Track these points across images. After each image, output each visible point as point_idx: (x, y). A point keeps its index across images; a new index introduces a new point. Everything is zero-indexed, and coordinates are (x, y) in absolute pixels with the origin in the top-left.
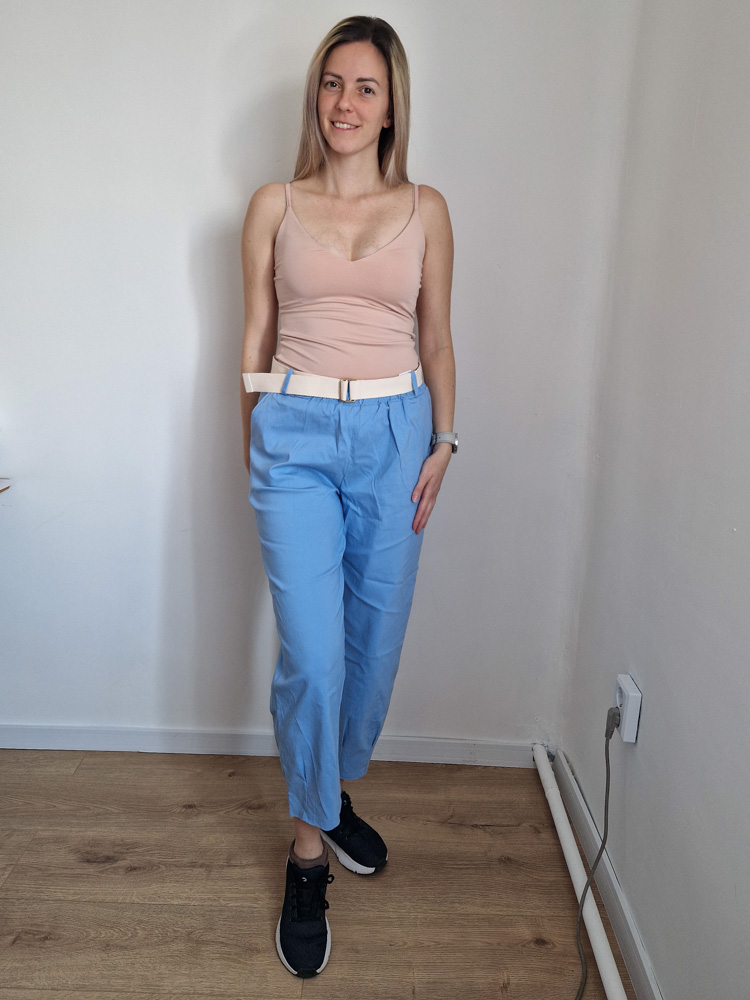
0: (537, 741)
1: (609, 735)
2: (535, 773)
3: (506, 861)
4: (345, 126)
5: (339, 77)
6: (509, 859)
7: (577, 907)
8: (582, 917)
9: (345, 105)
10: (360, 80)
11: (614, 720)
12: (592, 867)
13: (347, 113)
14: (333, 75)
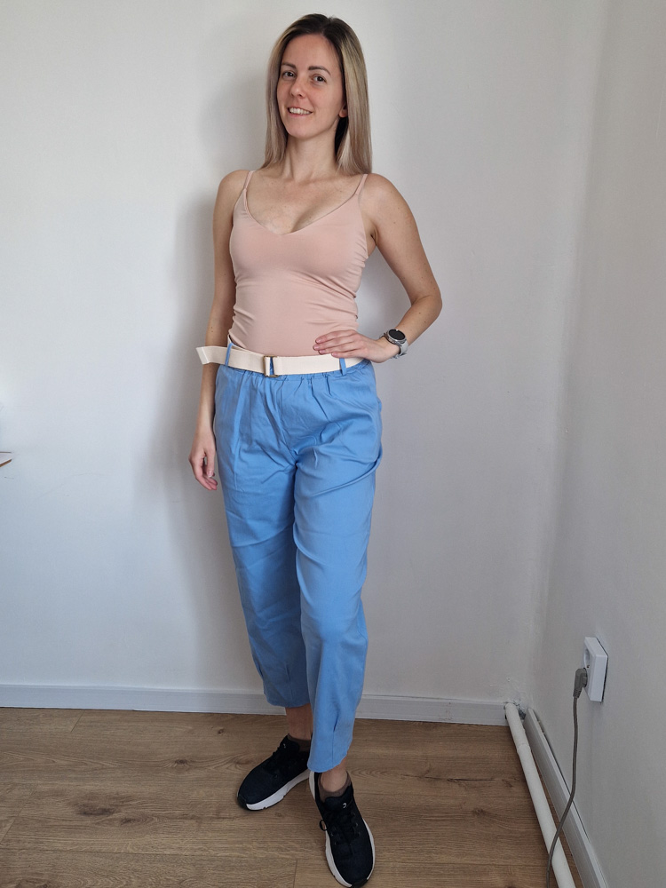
0: (509, 700)
1: (577, 694)
2: (507, 730)
3: (480, 813)
4: (299, 111)
5: (293, 66)
6: (482, 811)
7: (547, 857)
8: (551, 866)
9: (297, 91)
10: (311, 68)
11: (582, 680)
12: (560, 820)
13: (299, 99)
14: (289, 65)
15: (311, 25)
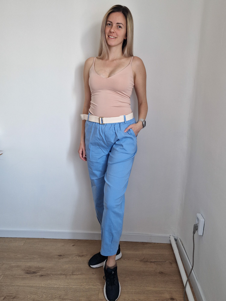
0: (171, 235)
1: (194, 233)
2: (171, 245)
3: (161, 273)
4: (112, 37)
5: (111, 22)
6: (162, 272)
7: (184, 288)
8: (185, 291)
9: (112, 30)
10: (118, 23)
11: (196, 228)
12: (188, 275)
13: (113, 33)
14: (110, 22)
15: (118, 9)
